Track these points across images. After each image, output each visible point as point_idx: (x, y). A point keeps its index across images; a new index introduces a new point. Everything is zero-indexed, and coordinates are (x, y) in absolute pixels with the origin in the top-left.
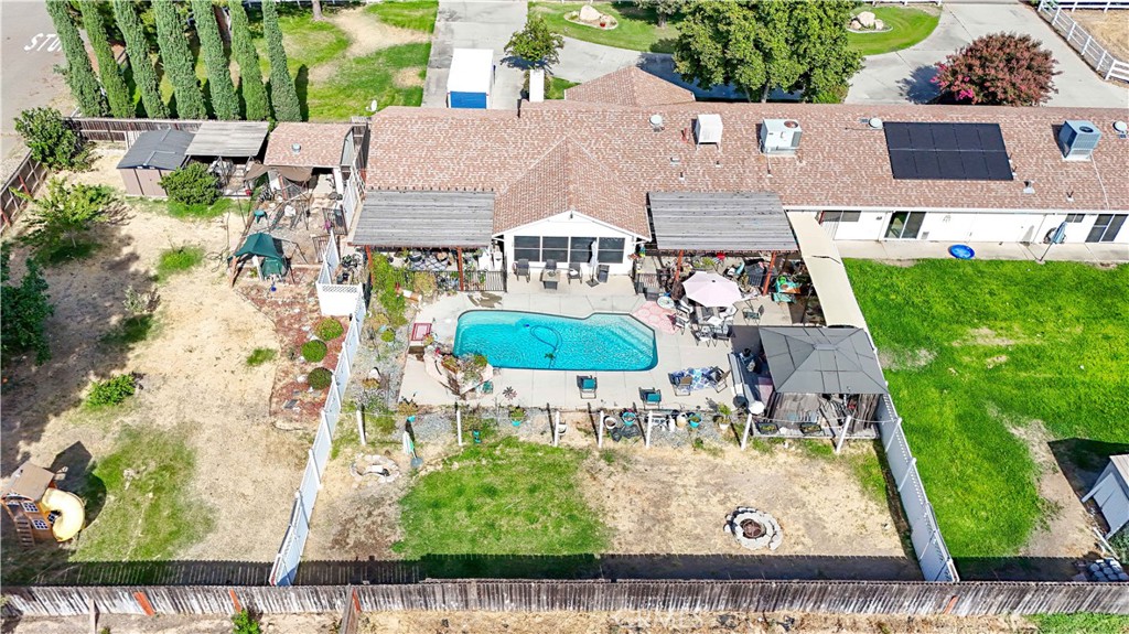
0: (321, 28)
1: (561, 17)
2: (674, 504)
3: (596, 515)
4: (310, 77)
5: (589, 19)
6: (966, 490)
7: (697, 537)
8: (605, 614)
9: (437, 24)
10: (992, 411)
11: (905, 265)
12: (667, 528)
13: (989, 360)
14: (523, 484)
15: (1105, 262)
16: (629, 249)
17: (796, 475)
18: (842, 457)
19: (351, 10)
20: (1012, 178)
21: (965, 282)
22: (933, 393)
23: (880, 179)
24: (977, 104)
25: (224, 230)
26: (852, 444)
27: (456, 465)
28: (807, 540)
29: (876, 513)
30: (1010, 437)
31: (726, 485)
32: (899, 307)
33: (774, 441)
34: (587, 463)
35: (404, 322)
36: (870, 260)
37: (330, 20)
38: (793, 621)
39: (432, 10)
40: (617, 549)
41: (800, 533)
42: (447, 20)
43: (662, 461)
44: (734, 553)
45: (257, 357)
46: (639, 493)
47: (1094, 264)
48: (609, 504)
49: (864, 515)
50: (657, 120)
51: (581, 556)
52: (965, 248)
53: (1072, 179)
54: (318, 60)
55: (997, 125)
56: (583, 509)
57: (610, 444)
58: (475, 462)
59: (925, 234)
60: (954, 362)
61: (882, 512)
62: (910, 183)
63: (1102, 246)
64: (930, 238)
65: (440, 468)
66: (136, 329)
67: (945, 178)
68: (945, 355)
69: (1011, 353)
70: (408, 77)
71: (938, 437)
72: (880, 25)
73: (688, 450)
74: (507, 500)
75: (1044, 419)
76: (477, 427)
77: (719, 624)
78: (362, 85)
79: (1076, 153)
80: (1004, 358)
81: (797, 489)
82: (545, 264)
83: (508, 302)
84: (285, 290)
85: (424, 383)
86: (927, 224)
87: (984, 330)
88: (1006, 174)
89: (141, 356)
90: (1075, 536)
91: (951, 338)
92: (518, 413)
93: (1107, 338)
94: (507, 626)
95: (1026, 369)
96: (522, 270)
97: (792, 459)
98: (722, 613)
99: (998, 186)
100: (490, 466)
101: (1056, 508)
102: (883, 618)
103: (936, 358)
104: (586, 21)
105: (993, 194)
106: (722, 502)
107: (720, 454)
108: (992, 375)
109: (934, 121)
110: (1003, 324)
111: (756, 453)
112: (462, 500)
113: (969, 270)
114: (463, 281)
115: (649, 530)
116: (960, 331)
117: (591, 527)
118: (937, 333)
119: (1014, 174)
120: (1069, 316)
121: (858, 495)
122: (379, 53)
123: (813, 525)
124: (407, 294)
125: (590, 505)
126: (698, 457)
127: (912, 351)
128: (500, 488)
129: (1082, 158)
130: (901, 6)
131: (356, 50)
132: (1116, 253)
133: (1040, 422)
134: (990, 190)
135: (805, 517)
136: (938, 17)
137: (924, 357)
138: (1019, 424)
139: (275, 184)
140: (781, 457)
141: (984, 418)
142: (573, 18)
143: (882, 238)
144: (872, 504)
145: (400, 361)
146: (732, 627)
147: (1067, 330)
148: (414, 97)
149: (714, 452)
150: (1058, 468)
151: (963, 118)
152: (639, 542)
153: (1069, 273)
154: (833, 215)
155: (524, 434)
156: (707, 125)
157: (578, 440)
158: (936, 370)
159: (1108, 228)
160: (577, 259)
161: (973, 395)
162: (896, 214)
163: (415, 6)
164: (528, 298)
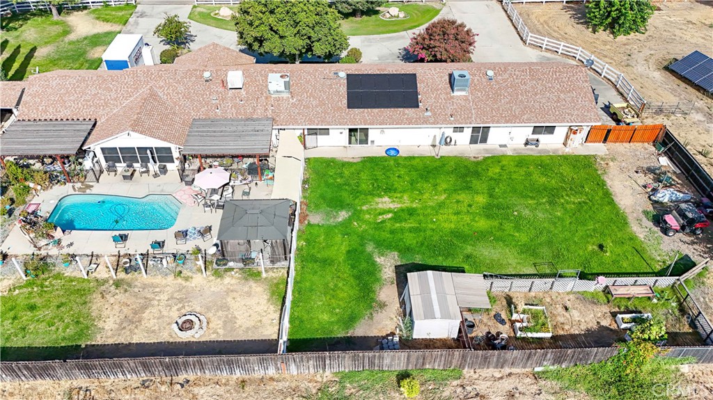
0: (57, 23)
1: (209, 14)
2: (148, 311)
3: (94, 320)
4: (35, 54)
5: (225, 15)
6: (333, 296)
7: (153, 331)
8: (70, 382)
9: (130, 19)
10: (370, 248)
11: (355, 161)
12: (136, 327)
13: (380, 217)
14: (55, 303)
15: (477, 156)
16: (176, 154)
17: (232, 291)
18: (266, 278)
19: (80, 12)
20: (418, 107)
21: (386, 169)
22: (338, 238)
23: (339, 109)
24: (428, 62)
26: (275, 270)
27: (17, 291)
28: (221, 332)
29: (271, 312)
30: (374, 264)
31: (186, 298)
32: (340, 186)
33: (226, 270)
34: (103, 288)
35: (24, 202)
36: (335, 158)
37: (64, 19)
38: (188, 381)
39: (131, 12)
40: (99, 340)
41: (220, 326)
42: (138, 17)
43: (152, 286)
44: (171, 340)
46: (129, 305)
47: (470, 157)
48: (105, 313)
49: (265, 314)
50: (207, 75)
51: (72, 346)
52: (395, 149)
53: (455, 106)
54: (46, 43)
55: (415, 75)
56: (88, 316)
57: (122, 275)
58: (30, 289)
59: (373, 142)
60: (359, 219)
61: (275, 311)
62: (356, 110)
63: (480, 146)
64: (376, 144)
65: (5, 294)
67: (378, 107)
68: (357, 215)
69: (395, 212)
70: (96, 53)
71: (330, 265)
72: (402, 15)
73: (170, 278)
74: (39, 314)
75: (399, 252)
76: (39, 267)
77: (140, 385)
78: (67, 58)
79: (458, 90)
80: (390, 215)
81: (229, 299)
82: (125, 164)
83: (97, 188)
86: (373, 135)
87: (386, 199)
88: (415, 104)
90: (387, 322)
91: (363, 204)
92: (70, 259)
93: (458, 202)
94: (4, 391)
95: (400, 222)
96: (112, 169)
97: (234, 281)
98: (145, 378)
99: (410, 112)
100: (39, 292)
101: (383, 305)
102: (246, 377)
103: (349, 217)
104: (223, 16)
105: (406, 116)
106: (178, 310)
107: (190, 280)
108: (379, 226)
109: (378, 73)
110: (399, 195)
111: (213, 278)
112: (12, 314)
113: (392, 163)
114: (69, 177)
115: (124, 328)
116: (371, 200)
117: (87, 328)
118: (357, 201)
119: (420, 104)
120: (440, 189)
121: (266, 301)
122: (85, 38)
123: (230, 321)
124: (32, 185)
125: (92, 314)
126: (175, 282)
127: (337, 212)
128: (39, 305)
129: (463, 93)
130: (421, 4)
131: (72, 37)
132: (487, 151)
133: (396, 253)
134: (404, 114)
135: (227, 316)
136: (441, 10)
137: (343, 215)
138: (383, 255)
140: (227, 280)
141: (362, 252)
142: (216, 14)
143: (348, 145)
144: (271, 307)
145: (11, 227)
146: (148, 387)
147: (436, 197)
148: (95, 64)
149: (187, 279)
150: (395, 282)
151: (396, 71)
152: (113, 336)
153: (452, 163)
154: (313, 132)
155: (69, 272)
156: (235, 78)
157: (102, 273)
158: (346, 224)
159: (480, 135)
160: (145, 161)
161: (362, 238)
162: (351, 130)
163: (121, 9)
164: (110, 186)
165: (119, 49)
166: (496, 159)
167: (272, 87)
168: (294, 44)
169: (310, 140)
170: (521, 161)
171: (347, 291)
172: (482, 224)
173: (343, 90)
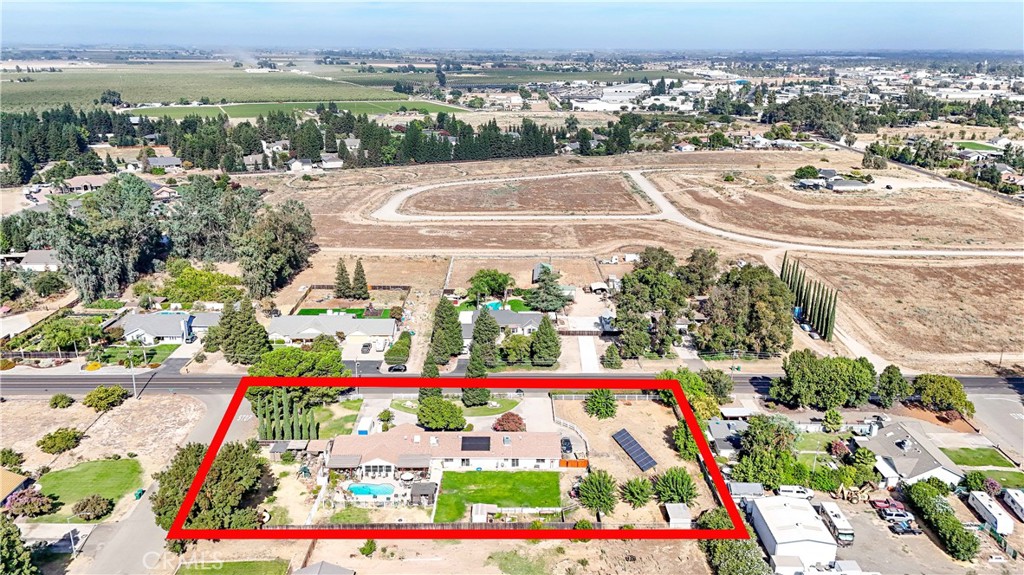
0: (325, 410)
1: (400, 404)
2: (386, 516)
3: (370, 519)
4: (321, 426)
9: (361, 408)
10: (464, 501)
11: (463, 472)
13: (469, 492)
14: (356, 514)
15: (512, 471)
16: (393, 468)
17: (414, 512)
18: (426, 509)
21: (475, 475)
22: (453, 498)
23: (458, 451)
24: (499, 431)
25: (296, 467)
26: (429, 507)
27: (343, 511)
30: (464, 506)
31: (399, 514)
32: (456, 481)
33: (413, 506)
34: (371, 511)
35: (336, 486)
36: (455, 471)
37: (328, 408)
39: (360, 403)
42: (365, 407)
43: (388, 511)
45: (302, 494)
47: (509, 472)
48: (373, 518)
50: (406, 437)
52: (480, 468)
53: (505, 450)
54: (323, 421)
55: (491, 437)
56: (368, 518)
57: (377, 508)
58: (347, 511)
59: (471, 465)
62: (465, 451)
63: (516, 467)
65: (339, 512)
66: (275, 489)
67: (474, 450)
68: (461, 491)
69: (475, 490)
70: (349, 426)
71: (448, 506)
72: (498, 406)
73: (394, 508)
76: (349, 505)
78: (335, 428)
80: (473, 491)
81: (414, 514)
82: (372, 472)
83: (362, 482)
84: (309, 480)
85: (339, 497)
86: (471, 462)
87: (473, 486)
88: (488, 449)
89: (275, 494)
91: (464, 487)
92: (358, 503)
93: (500, 487)
95: (477, 493)
96: (367, 475)
97: (415, 509)
99: (486, 452)
100: (350, 511)
101: (465, 517)
103: (458, 491)
104: (408, 406)
106: (397, 516)
107: (400, 509)
108: (468, 495)
109: (475, 436)
110: (478, 485)
111: (408, 509)
112: (343, 517)
113: (478, 473)
114: (352, 477)
116: (467, 486)
118: (461, 486)
119: (490, 449)
120: (495, 483)
121: (425, 515)
122: (342, 418)
124: (338, 479)
126: (395, 510)
127: (453, 490)
128: (352, 515)
129: (508, 445)
130: (510, 399)
131: (335, 418)
132: (518, 469)
133: (473, 503)
134: (484, 453)
136: (519, 403)
137: (455, 491)
138: (468, 503)
139: (309, 456)
140: (413, 509)
141: (460, 502)
142: (404, 405)
143: (461, 466)
145: (334, 493)
147: (492, 485)
148: (349, 432)
151: (484, 435)
153: (502, 474)
154: (447, 460)
155: (359, 506)
156: (417, 438)
157: (370, 507)
158: (456, 493)
159: (515, 462)
160: (381, 471)
161: (461, 498)
162: (463, 460)
163: (355, 402)
164: (367, 480)
165: (363, 425)
166: (520, 473)
167: (431, 442)
168: (442, 424)
169: (446, 464)
170: (530, 473)
171: (454, 513)
172: (507, 494)
173: (460, 443)
